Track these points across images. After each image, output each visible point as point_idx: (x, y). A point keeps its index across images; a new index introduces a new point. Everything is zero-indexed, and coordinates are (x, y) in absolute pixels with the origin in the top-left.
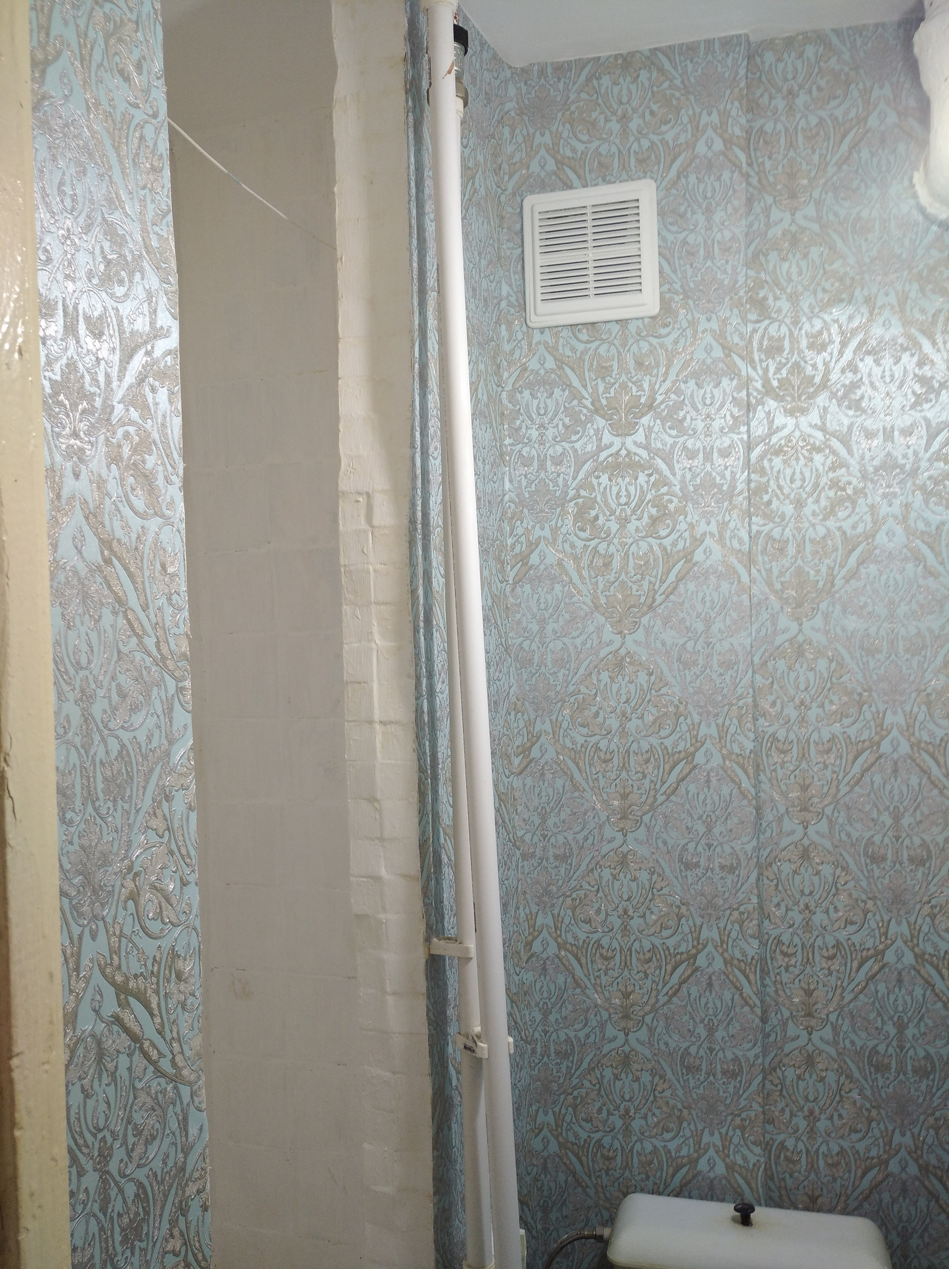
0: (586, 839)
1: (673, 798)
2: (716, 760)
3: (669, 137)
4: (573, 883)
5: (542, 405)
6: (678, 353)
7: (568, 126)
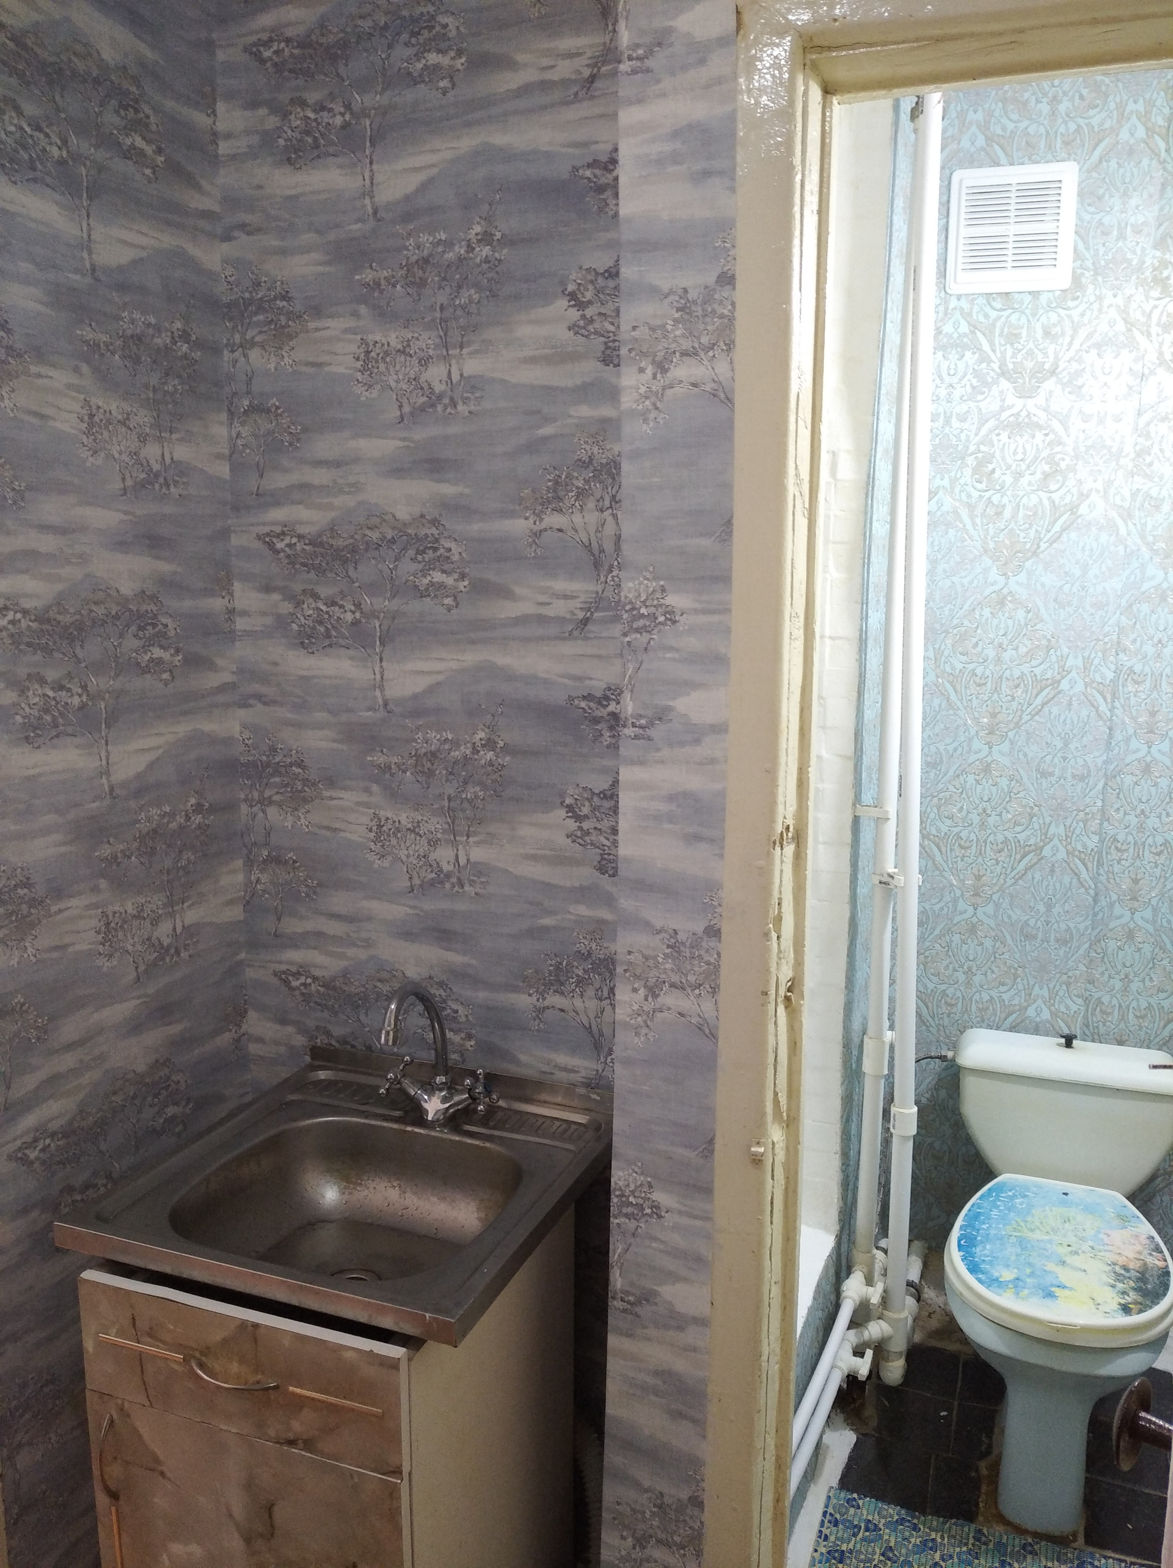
0: (955, 750)
1: (1037, 718)
2: (1080, 687)
3: (1095, 121)
4: (940, 786)
5: (952, 367)
6: (1085, 325)
7: (1000, 105)
